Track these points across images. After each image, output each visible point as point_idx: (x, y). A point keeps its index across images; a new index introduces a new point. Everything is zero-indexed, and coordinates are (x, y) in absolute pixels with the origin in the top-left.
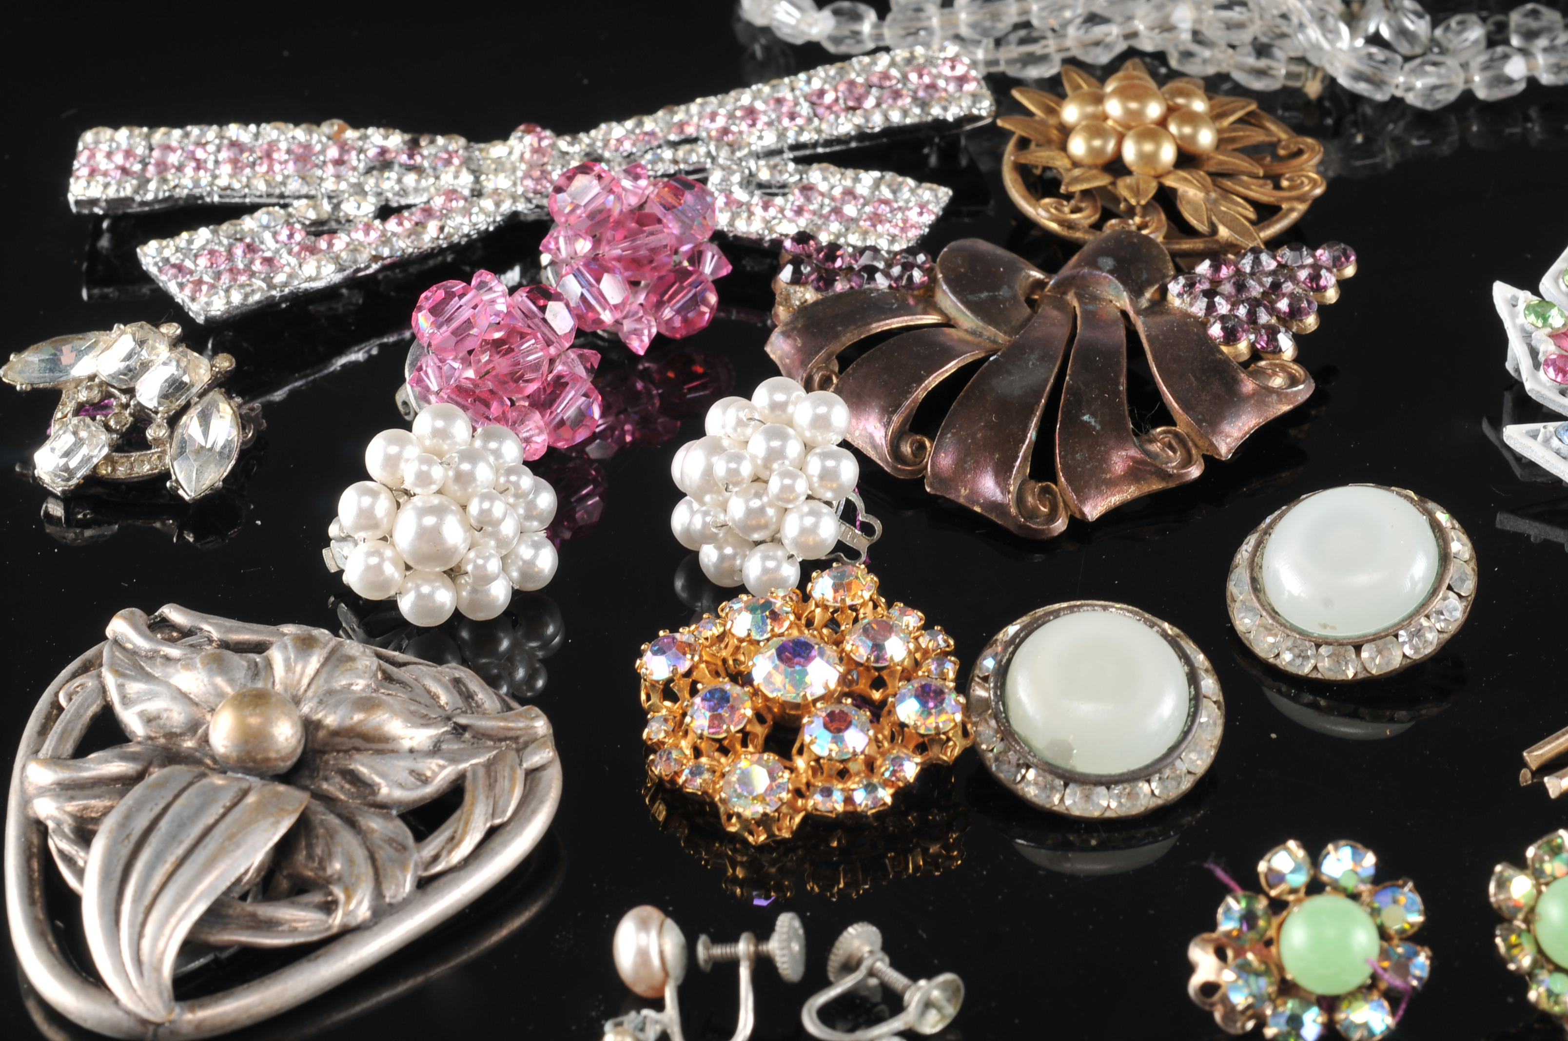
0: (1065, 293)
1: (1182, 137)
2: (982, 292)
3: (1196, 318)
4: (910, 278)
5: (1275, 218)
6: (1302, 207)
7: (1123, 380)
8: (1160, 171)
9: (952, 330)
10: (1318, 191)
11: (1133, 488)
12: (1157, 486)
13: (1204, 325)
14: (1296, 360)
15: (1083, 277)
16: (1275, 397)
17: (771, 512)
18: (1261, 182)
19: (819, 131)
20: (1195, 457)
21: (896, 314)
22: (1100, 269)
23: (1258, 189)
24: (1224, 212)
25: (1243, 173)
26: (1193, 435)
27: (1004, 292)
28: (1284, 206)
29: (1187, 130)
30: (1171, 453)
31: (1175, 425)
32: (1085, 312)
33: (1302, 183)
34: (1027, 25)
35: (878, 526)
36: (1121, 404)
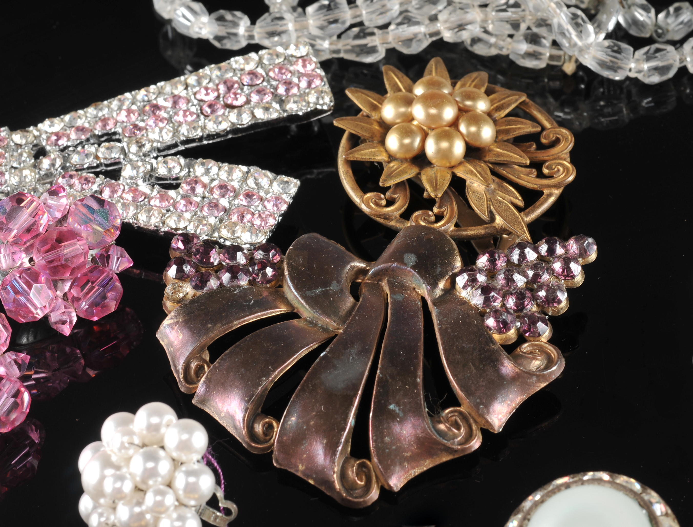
0: (380, 280)
1: (469, 134)
2: (317, 289)
3: (476, 308)
4: (265, 275)
5: (538, 203)
6: (557, 192)
7: (420, 373)
8: (453, 164)
9: (295, 322)
10: (571, 178)
11: (428, 461)
12: (446, 458)
13: (482, 315)
14: (551, 341)
15: (393, 270)
16: (534, 378)
17: (148, 516)
18: (528, 170)
19: (204, 128)
20: (474, 432)
21: (251, 310)
22: (405, 264)
23: (525, 177)
24: (500, 202)
25: (515, 163)
26: (473, 414)
27: (334, 287)
28: (546, 192)
29: (473, 129)
30: (456, 431)
31: (459, 405)
32: (395, 302)
33: (559, 170)
34: (361, 24)
35: (233, 507)
36: (418, 394)
